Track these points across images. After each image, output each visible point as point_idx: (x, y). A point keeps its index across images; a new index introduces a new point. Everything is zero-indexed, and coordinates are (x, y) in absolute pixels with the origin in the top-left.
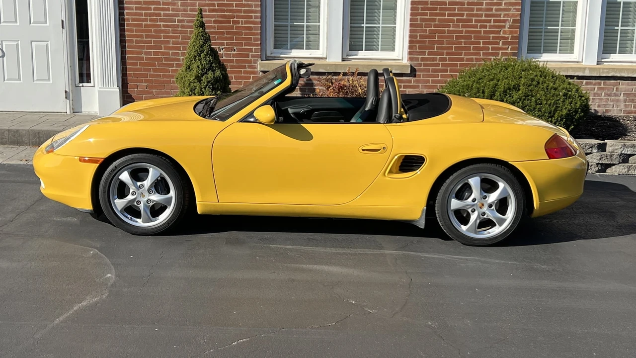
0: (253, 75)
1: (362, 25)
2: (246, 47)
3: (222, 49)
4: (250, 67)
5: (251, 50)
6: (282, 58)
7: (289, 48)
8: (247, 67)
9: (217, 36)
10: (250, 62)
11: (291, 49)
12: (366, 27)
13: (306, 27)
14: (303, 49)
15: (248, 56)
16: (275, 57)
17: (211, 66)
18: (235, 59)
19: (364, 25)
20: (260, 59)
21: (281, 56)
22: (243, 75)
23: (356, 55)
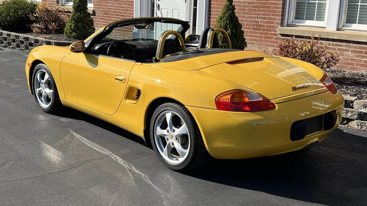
0: (275, 37)
1: (358, 4)
2: (273, 17)
3: (259, 18)
4: (274, 31)
5: (275, 19)
6: (298, 26)
7: (305, 19)
8: (272, 30)
9: (257, 9)
10: (274, 27)
11: (306, 19)
12: (361, 5)
13: (318, 4)
14: (314, 20)
15: (273, 23)
16: (293, 25)
17: (226, 27)
18: (265, 24)
19: (359, 4)
20: (280, 25)
21: (297, 24)
22: (269, 36)
23: (350, 26)
